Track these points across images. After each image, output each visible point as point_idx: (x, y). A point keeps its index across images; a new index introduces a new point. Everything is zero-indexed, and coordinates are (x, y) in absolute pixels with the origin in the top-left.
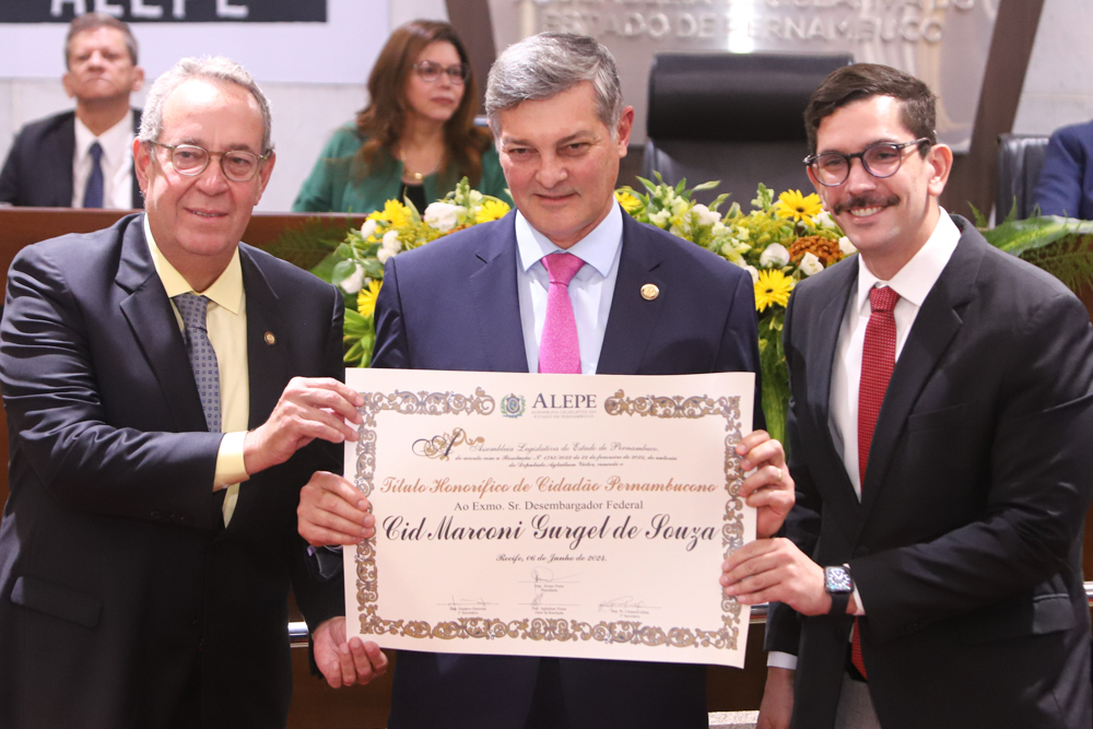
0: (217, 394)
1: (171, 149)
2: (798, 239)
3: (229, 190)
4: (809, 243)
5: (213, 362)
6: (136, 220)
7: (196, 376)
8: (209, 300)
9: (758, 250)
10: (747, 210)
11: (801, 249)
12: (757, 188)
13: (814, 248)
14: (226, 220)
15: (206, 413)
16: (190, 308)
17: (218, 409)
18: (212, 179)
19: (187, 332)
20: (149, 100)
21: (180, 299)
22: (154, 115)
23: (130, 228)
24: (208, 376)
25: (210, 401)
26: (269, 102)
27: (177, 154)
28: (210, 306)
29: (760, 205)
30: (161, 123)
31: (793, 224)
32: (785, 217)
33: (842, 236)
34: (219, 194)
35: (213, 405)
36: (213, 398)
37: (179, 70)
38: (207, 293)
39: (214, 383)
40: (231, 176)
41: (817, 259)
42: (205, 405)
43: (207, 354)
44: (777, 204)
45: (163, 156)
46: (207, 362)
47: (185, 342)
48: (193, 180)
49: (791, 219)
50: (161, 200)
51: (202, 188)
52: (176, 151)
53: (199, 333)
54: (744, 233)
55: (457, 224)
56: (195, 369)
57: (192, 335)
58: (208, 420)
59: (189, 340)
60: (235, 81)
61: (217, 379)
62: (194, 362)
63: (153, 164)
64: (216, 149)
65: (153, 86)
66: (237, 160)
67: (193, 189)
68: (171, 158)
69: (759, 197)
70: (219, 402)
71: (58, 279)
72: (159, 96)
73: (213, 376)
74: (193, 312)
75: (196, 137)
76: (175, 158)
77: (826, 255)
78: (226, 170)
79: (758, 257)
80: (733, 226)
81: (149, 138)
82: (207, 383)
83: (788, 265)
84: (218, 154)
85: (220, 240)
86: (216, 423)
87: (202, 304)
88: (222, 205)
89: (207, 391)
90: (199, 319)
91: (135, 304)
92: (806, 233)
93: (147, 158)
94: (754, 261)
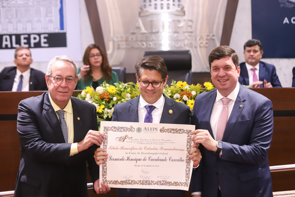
0: (67, 133)
1: (54, 78)
2: (182, 92)
3: (68, 87)
4: (184, 93)
5: (66, 126)
6: (47, 93)
7: (62, 129)
8: (65, 111)
9: (173, 95)
10: (170, 86)
11: (183, 94)
12: (172, 81)
13: (186, 94)
14: (67, 94)
15: (65, 138)
16: (60, 114)
17: (67, 137)
18: (64, 84)
19: (60, 119)
20: (48, 66)
21: (58, 112)
22: (50, 70)
23: (45, 96)
24: (65, 129)
25: (65, 135)
26: (76, 65)
27: (56, 78)
28: (65, 113)
29: (173, 85)
30: (52, 71)
31: (180, 89)
32: (178, 87)
33: (192, 91)
34: (65, 87)
35: (66, 136)
36: (66, 134)
37: (55, 59)
38: (64, 110)
39: (66, 131)
40: (68, 83)
41: (186, 96)
42: (64, 136)
43: (65, 124)
44: (177, 84)
45: (52, 79)
46: (65, 126)
47: (59, 121)
48: (59, 85)
49: (180, 88)
50: (52, 89)
51: (62, 86)
52: (55, 78)
53: (63, 119)
54: (170, 91)
55: (103, 92)
56: (62, 128)
57: (61, 120)
58: (65, 139)
59: (60, 121)
60: (68, 61)
61: (67, 130)
62: (62, 126)
63: (50, 81)
64: (64, 77)
65: (49, 63)
66: (69, 79)
67: (60, 87)
68: (54, 79)
69: (173, 83)
70: (68, 135)
71: (29, 108)
72: (51, 65)
73: (66, 129)
74: (61, 114)
75: (60, 74)
76: (55, 79)
77: (188, 96)
78: (67, 82)
79: (173, 97)
80: (167, 90)
81: (49, 75)
82: (65, 131)
83: (180, 98)
84: (65, 78)
85: (66, 98)
86: (67, 140)
87: (63, 112)
88: (66, 90)
89: (65, 133)
90: (63, 116)
91: (47, 113)
92: (183, 91)
93: (49, 79)
94: (172, 98)
